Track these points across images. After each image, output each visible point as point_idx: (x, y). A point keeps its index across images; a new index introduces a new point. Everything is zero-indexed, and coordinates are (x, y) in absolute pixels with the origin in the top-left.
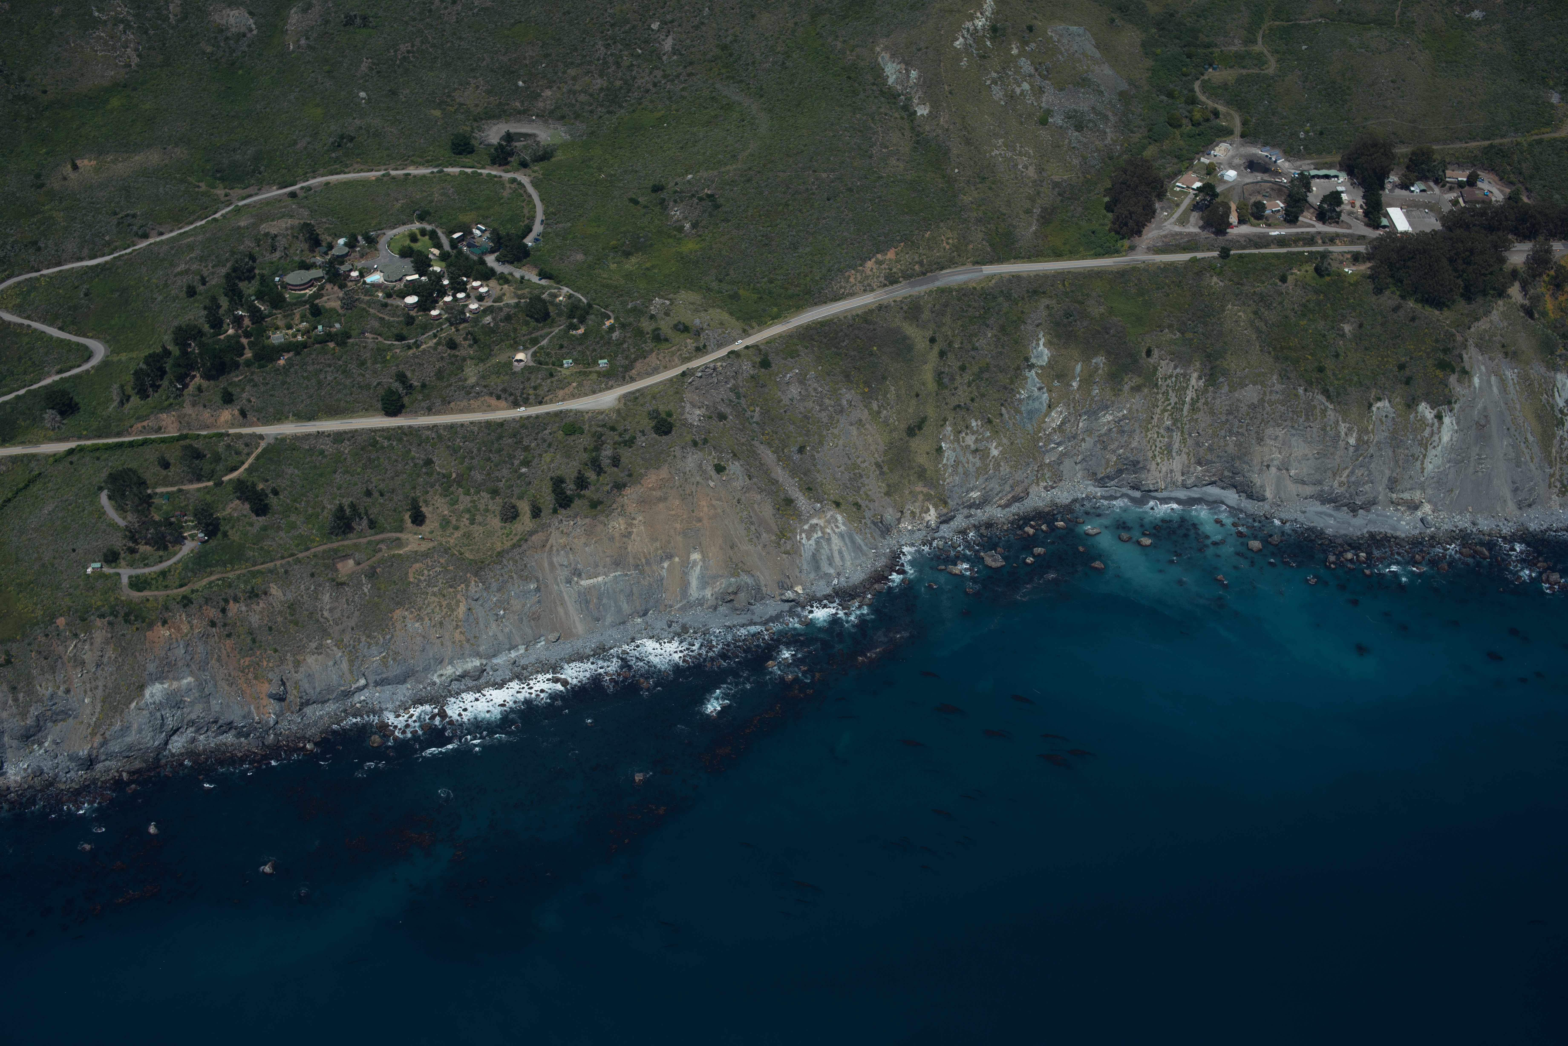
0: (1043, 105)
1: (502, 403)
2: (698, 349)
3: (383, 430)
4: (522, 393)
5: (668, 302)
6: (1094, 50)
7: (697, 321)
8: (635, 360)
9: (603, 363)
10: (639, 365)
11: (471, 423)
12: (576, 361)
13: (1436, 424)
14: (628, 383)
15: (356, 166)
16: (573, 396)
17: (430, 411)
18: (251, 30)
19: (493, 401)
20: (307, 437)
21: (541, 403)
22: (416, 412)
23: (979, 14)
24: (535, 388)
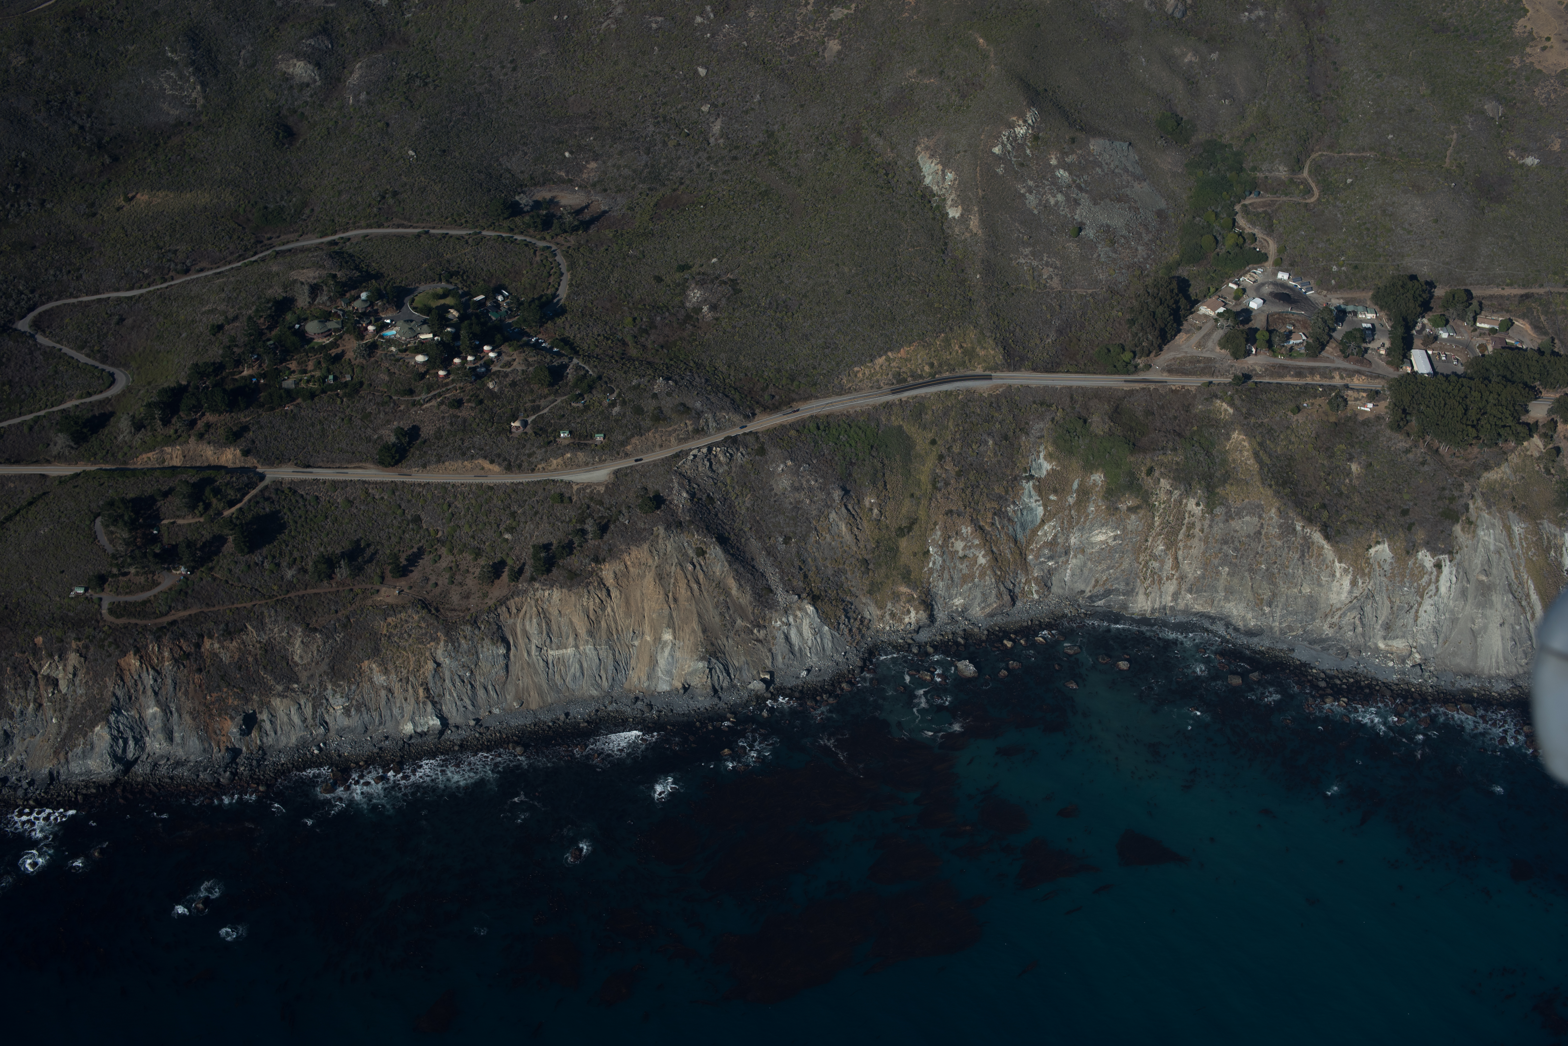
0: (1076, 217)
1: (496, 468)
2: (695, 431)
3: (376, 482)
4: (517, 460)
5: (671, 382)
6: (1136, 166)
7: (699, 404)
8: (633, 436)
9: (599, 438)
10: (635, 441)
11: (463, 484)
12: (572, 433)
13: (1435, 573)
14: (621, 458)
15: (394, 221)
16: (566, 467)
17: (424, 468)
18: (315, 81)
19: (487, 465)
20: (304, 483)
21: (533, 471)
22: (410, 468)
23: (1021, 122)
24: (529, 456)
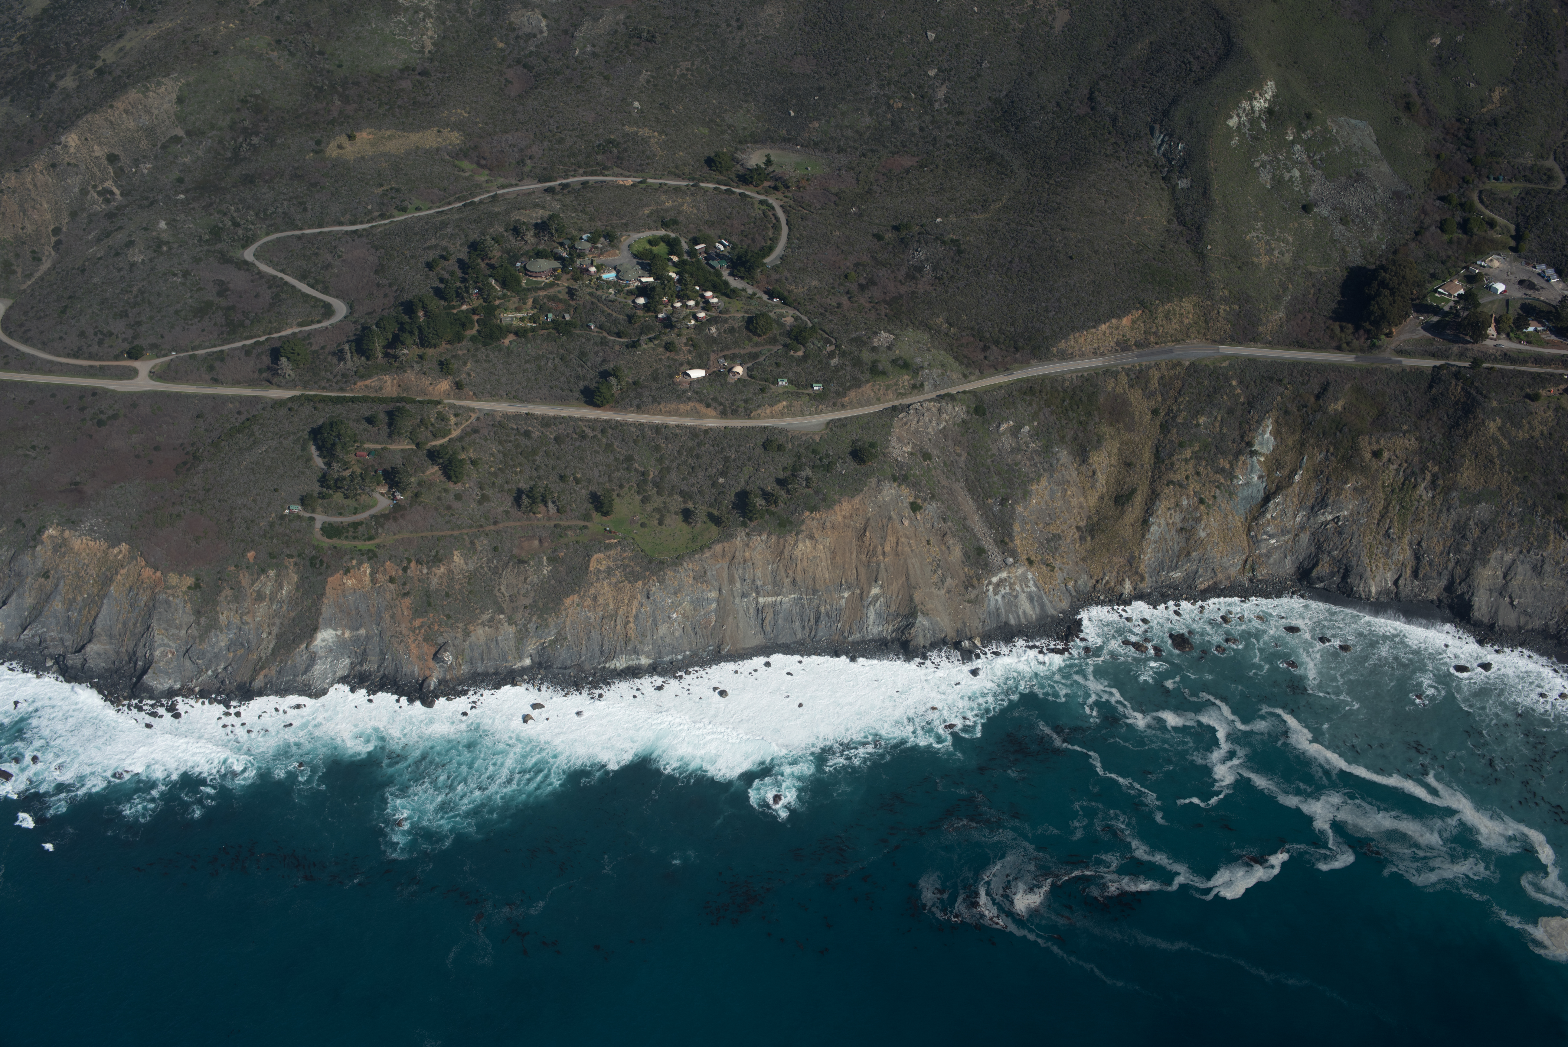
0: (1311, 193)
1: (711, 412)
2: (914, 387)
3: (590, 420)
4: (732, 404)
5: (892, 337)
6: (1375, 146)
7: (918, 360)
8: (849, 388)
9: (817, 387)
10: (852, 394)
11: (677, 426)
12: (790, 381)
14: (838, 410)
15: (615, 169)
16: (782, 415)
17: (639, 408)
18: (541, 32)
19: (703, 409)
20: (516, 417)
21: (749, 417)
22: (624, 408)
23: (1257, 95)
24: (746, 401)
